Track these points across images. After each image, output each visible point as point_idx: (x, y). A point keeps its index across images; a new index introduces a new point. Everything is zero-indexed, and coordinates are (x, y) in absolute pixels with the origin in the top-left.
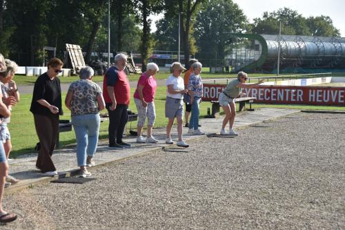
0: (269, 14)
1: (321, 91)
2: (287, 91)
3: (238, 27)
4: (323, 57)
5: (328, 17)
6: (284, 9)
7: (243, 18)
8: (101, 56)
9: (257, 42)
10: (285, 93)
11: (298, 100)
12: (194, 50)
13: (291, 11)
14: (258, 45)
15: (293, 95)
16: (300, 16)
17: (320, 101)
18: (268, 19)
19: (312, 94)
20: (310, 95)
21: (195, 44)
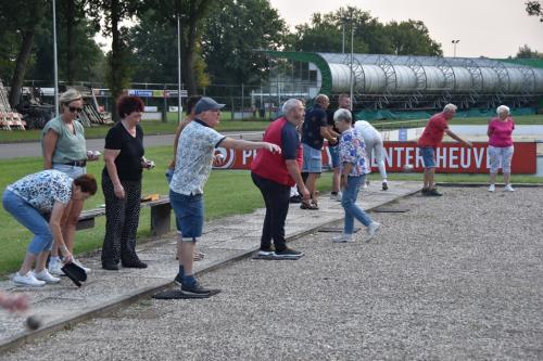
0: (322, 17)
1: (456, 149)
2: (399, 150)
3: (270, 39)
4: (425, 92)
5: (420, 23)
6: (346, 9)
7: (279, 25)
8: (37, 94)
9: (312, 67)
10: (395, 153)
11: (417, 166)
12: (205, 81)
13: (359, 12)
14: (314, 73)
15: (408, 157)
16: (374, 21)
17: (457, 166)
18: (321, 25)
19: (441, 154)
20: (439, 157)
21: (205, 71)
